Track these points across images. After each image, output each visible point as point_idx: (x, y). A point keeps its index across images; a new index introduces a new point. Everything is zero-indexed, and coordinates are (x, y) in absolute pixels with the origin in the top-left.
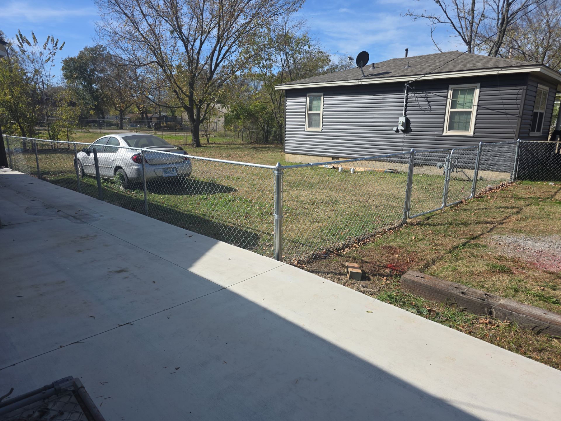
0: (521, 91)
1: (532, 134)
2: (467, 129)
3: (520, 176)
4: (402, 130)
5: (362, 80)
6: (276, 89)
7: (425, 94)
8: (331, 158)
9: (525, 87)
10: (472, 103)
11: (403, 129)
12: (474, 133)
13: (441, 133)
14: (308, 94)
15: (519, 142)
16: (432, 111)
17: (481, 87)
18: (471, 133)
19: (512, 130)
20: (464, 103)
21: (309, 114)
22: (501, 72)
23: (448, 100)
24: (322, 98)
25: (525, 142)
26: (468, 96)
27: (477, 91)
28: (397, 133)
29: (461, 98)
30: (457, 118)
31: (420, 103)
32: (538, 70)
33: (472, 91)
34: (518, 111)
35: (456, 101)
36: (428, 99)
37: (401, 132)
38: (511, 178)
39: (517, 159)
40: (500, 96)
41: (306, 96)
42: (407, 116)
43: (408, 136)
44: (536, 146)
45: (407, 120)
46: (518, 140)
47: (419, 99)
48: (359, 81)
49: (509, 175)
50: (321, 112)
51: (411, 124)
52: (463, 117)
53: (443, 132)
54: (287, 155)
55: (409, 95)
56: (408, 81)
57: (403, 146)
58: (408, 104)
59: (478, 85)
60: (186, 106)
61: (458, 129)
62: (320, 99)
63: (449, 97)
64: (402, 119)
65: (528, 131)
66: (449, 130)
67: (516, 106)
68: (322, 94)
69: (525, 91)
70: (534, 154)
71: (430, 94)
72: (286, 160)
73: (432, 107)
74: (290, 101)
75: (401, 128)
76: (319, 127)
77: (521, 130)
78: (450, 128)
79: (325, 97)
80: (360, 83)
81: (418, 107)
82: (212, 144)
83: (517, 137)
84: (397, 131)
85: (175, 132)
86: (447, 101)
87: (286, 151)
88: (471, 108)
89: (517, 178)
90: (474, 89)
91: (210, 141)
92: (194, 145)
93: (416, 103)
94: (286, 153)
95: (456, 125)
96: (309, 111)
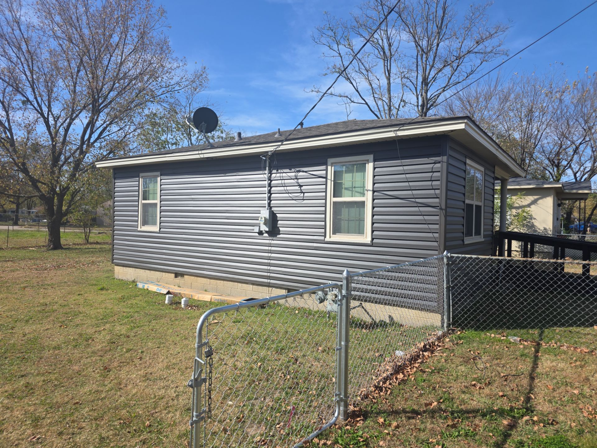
0: (438, 165)
1: (468, 240)
2: (360, 231)
3: (457, 321)
4: (266, 232)
5: (203, 152)
6: (98, 166)
7: (294, 174)
8: (173, 275)
9: (445, 158)
10: (364, 187)
11: (267, 229)
12: (373, 239)
13: (322, 238)
14: (141, 175)
15: (447, 257)
16: (305, 202)
17: (375, 161)
18: (367, 238)
19: (430, 235)
20: (352, 187)
21: (144, 205)
22: (400, 133)
23: (329, 182)
24: (159, 179)
25: (458, 257)
26: (358, 175)
27: (370, 167)
28: (261, 237)
29: (347, 179)
30: (345, 212)
31: (288, 188)
32: (462, 126)
33: (362, 168)
34: (437, 200)
35: (341, 184)
36: (300, 181)
37: (266, 235)
38: (443, 323)
39: (448, 288)
40: (403, 176)
41: (139, 177)
42: (273, 209)
43: (273, 242)
44: (477, 264)
45: (273, 216)
46: (445, 253)
47: (286, 181)
48: (200, 152)
49: (439, 317)
50: (157, 201)
51: (279, 222)
52: (354, 211)
53: (325, 236)
54: (117, 268)
55: (273, 175)
56: (267, 152)
57: (269, 258)
58: (273, 189)
59: (371, 157)
61: (348, 232)
62: (157, 182)
63: (329, 177)
64: (265, 213)
65: (461, 235)
66: (334, 233)
67: (433, 191)
68: (159, 173)
69: (445, 165)
70: (475, 279)
71: (301, 174)
72: (116, 276)
73: (306, 194)
74: (121, 185)
75: (264, 228)
76: (155, 224)
77: (449, 235)
78: (336, 230)
79: (163, 177)
80: (202, 156)
81: (287, 195)
83: (442, 248)
84: (260, 233)
86: (326, 184)
87: (114, 261)
88: (363, 194)
89: (453, 324)
90: (365, 164)
92: (50, 247)
93: (282, 188)
94: (118, 265)
95: (344, 224)
96: (144, 199)
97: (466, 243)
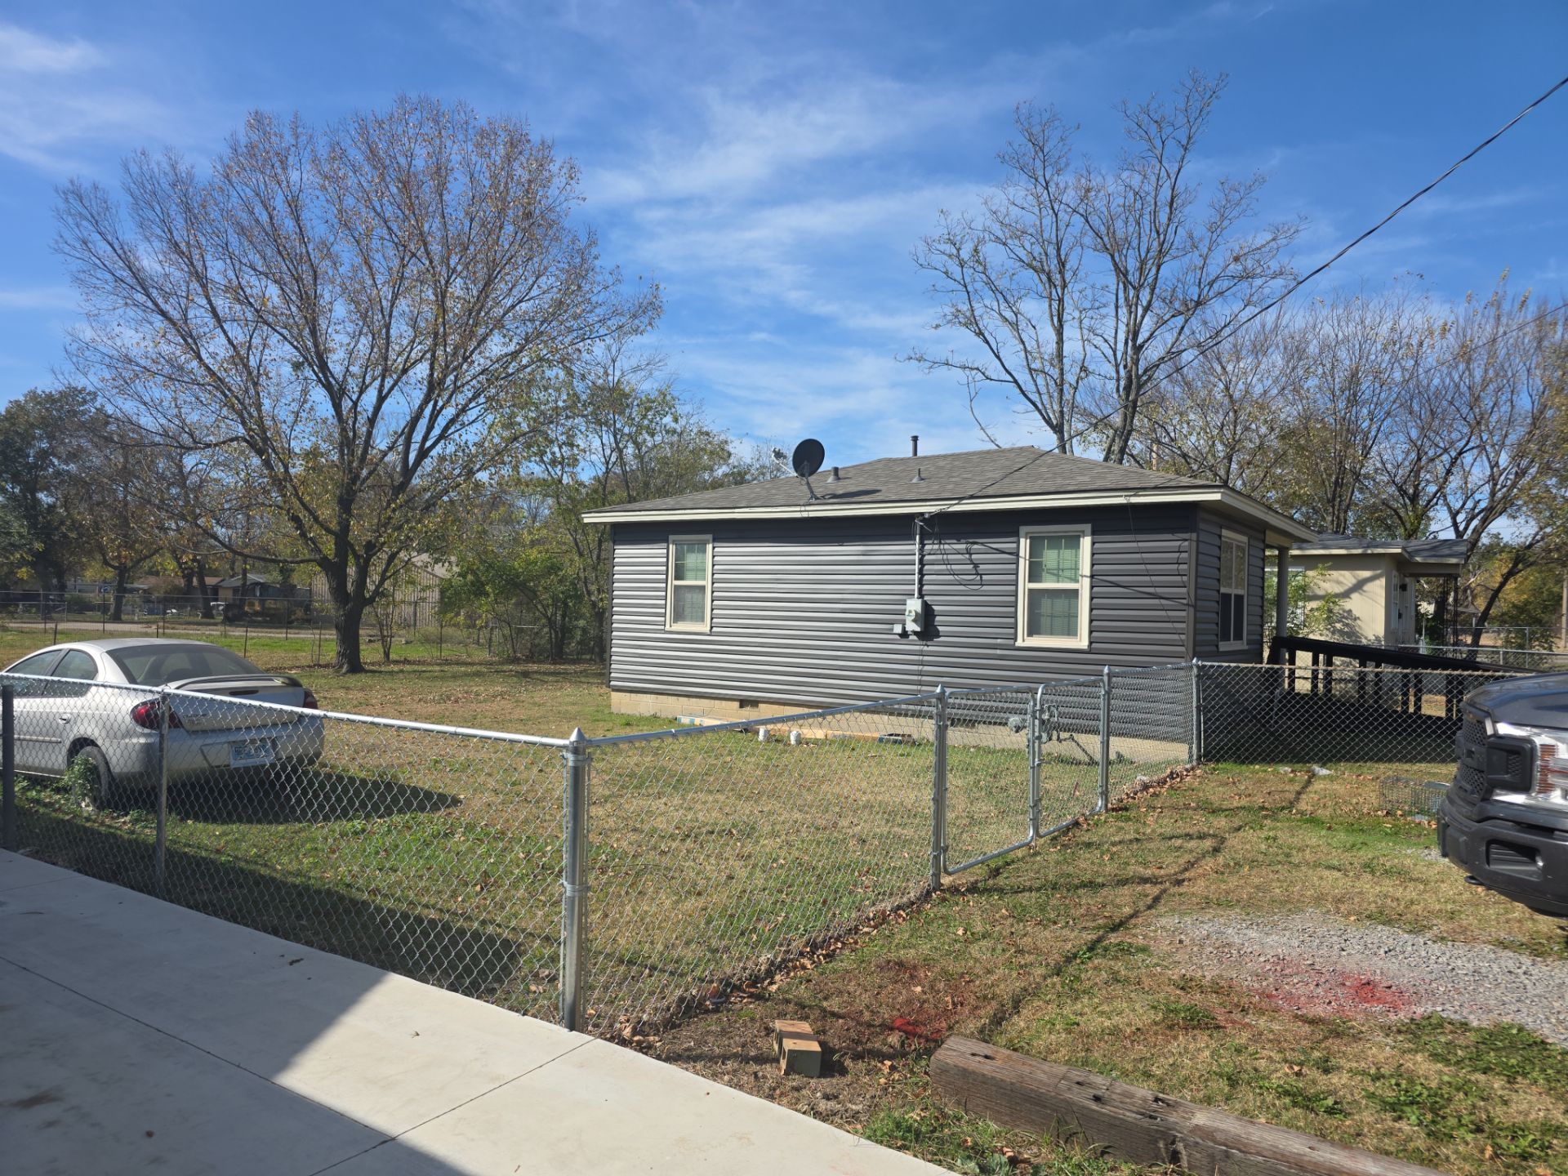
0: (1186, 543)
1: (1224, 646)
2: (1071, 631)
3: (1210, 752)
4: (915, 633)
5: (808, 508)
6: (586, 521)
7: (964, 546)
8: (737, 704)
9: (1194, 536)
10: (1076, 569)
11: (918, 629)
12: (1091, 643)
13: (1011, 642)
14: (671, 537)
15: (1198, 667)
16: (985, 588)
17: (1094, 533)
18: (1082, 642)
19: (1176, 637)
20: (1058, 569)
21: (677, 588)
22: (1134, 500)
23: (1021, 561)
24: (709, 547)
25: (1212, 667)
26: (1067, 554)
27: (1086, 542)
28: (904, 641)
29: (1050, 557)
30: (1046, 605)
31: (954, 567)
32: (1217, 497)
33: (1073, 542)
34: (1184, 590)
35: (1040, 563)
36: (974, 556)
37: (913, 637)
38: (1191, 757)
39: (1198, 708)
40: (1138, 556)
41: (667, 541)
42: (926, 598)
43: (930, 648)
44: (1237, 675)
45: (927, 607)
46: (1194, 661)
47: (950, 557)
48: (803, 508)
49: (1185, 747)
50: (708, 583)
51: (938, 618)
52: (1061, 604)
53: (1015, 639)
54: (615, 696)
55: (927, 547)
56: (922, 514)
57: (920, 674)
58: (926, 567)
59: (1088, 527)
60: (325, 558)
61: (1052, 632)
62: (704, 551)
63: (1022, 553)
64: (914, 605)
65: (1214, 638)
66: (1030, 634)
67: (1179, 578)
68: (710, 537)
69: (1194, 544)
70: (1234, 695)
71: (975, 546)
72: (614, 709)
73: (984, 577)
74: (624, 553)
75: (912, 627)
76: (703, 620)
77: (1199, 638)
78: (1033, 630)
79: (716, 544)
80: (805, 515)
81: (951, 577)
82: (396, 662)
83: (1191, 654)
84: (904, 634)
85: (287, 628)
86: (1017, 563)
87: (612, 683)
88: (1077, 581)
89: (1205, 756)
90: (1079, 537)
91: (393, 656)
92: (341, 667)
93: (944, 567)
94: (614, 690)
95: (1045, 622)
96: (677, 577)
97: (1221, 649)
